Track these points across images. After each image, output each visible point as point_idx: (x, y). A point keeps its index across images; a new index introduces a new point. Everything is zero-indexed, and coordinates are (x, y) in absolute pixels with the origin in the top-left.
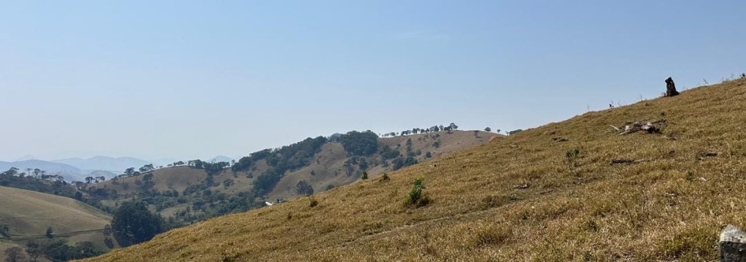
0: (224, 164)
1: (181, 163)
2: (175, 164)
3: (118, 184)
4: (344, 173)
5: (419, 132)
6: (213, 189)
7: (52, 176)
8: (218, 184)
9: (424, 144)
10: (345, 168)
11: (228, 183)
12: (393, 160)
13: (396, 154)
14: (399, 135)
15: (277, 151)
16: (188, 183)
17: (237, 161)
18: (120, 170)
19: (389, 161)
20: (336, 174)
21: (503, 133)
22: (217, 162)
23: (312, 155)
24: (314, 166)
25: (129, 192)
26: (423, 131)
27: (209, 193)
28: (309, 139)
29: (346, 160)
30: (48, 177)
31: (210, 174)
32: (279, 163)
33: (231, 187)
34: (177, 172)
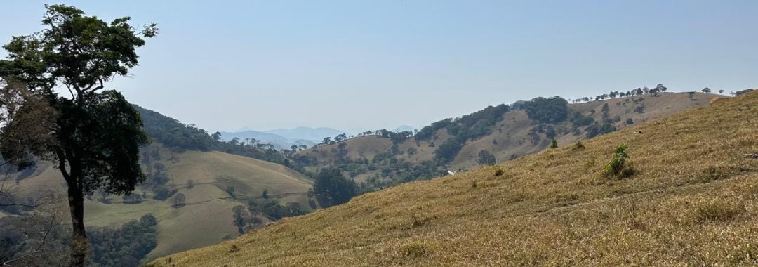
0: (407, 133)
1: (369, 132)
2: (364, 133)
3: (317, 152)
4: (528, 142)
5: (617, 96)
6: (398, 157)
7: (265, 145)
8: (402, 153)
9: (624, 109)
10: (530, 136)
11: (411, 152)
12: (586, 127)
13: (588, 121)
14: (592, 100)
15: (457, 121)
16: (377, 152)
17: (419, 130)
18: (319, 140)
19: (581, 129)
20: (521, 144)
21: (727, 94)
22: (401, 132)
23: (493, 124)
24: (495, 135)
25: (327, 160)
26: (622, 94)
27: (395, 161)
28: (490, 107)
29: (532, 128)
30: (262, 145)
31: (395, 143)
32: (459, 132)
33: (414, 156)
34: (366, 141)
